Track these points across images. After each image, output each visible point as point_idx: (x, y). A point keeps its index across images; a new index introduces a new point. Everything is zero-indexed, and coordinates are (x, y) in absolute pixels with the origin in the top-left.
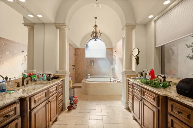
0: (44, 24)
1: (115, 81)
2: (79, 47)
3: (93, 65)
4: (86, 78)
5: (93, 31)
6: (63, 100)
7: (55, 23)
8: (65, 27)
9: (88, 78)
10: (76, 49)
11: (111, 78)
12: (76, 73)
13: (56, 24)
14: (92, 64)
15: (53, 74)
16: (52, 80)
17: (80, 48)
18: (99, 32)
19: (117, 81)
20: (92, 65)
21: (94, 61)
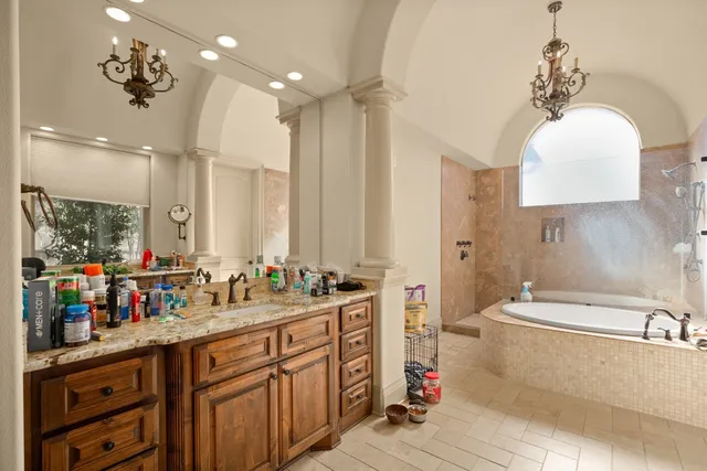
0: (319, 102)
1: (684, 336)
2: (489, 162)
3: (562, 240)
4: (513, 299)
5: (539, 76)
6: (372, 374)
7: (348, 87)
8: (380, 89)
9: (519, 300)
10: (481, 175)
11: (650, 317)
12: (478, 275)
13: (352, 90)
14: (553, 234)
15: (343, 272)
16: (324, 293)
17: (496, 169)
18: (576, 70)
19: (694, 341)
20: (553, 240)
21: (563, 219)
